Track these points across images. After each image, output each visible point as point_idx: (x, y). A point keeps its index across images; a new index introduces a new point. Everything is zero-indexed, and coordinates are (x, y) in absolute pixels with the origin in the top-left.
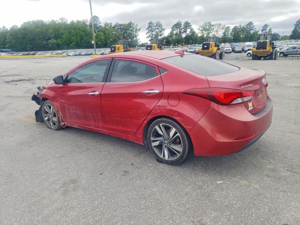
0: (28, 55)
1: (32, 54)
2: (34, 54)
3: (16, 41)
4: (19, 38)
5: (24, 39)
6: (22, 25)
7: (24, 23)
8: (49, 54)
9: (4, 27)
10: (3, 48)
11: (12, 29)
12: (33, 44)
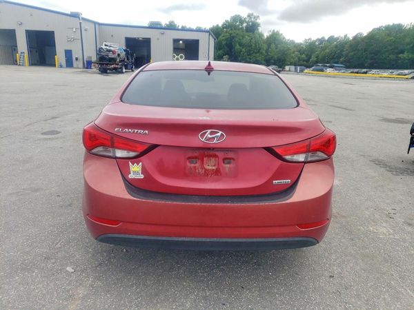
0: (357, 73)
1: (363, 73)
2: (366, 73)
3: (355, 54)
4: (359, 50)
5: (365, 51)
6: (370, 33)
7: (374, 30)
8: (386, 74)
9: (345, 36)
10: (335, 63)
11: (355, 38)
12: (375, 59)
